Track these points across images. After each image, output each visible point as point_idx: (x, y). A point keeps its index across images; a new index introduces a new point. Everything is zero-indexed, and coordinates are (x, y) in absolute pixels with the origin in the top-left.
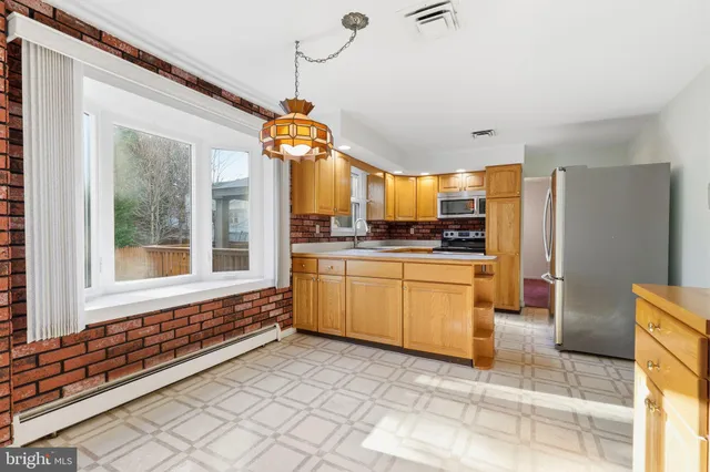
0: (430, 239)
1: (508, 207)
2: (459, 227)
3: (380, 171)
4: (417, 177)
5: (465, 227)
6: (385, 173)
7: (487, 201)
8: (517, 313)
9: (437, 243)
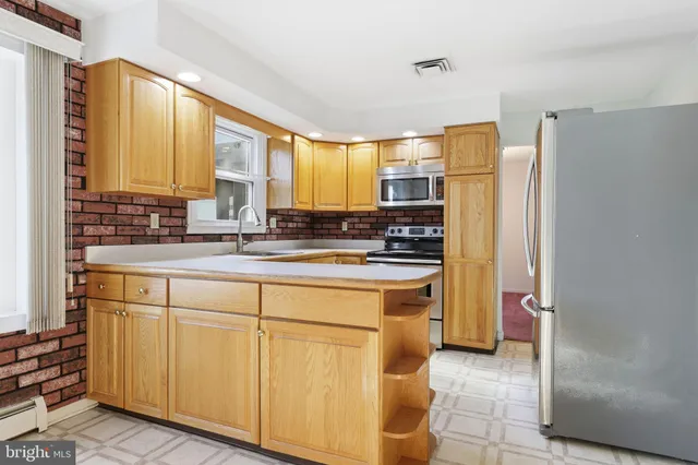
0: (370, 238)
1: (477, 189)
2: (411, 220)
3: (286, 132)
4: (348, 145)
5: (418, 220)
6: (293, 135)
7: (445, 179)
8: (491, 353)
9: (378, 245)
